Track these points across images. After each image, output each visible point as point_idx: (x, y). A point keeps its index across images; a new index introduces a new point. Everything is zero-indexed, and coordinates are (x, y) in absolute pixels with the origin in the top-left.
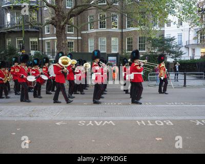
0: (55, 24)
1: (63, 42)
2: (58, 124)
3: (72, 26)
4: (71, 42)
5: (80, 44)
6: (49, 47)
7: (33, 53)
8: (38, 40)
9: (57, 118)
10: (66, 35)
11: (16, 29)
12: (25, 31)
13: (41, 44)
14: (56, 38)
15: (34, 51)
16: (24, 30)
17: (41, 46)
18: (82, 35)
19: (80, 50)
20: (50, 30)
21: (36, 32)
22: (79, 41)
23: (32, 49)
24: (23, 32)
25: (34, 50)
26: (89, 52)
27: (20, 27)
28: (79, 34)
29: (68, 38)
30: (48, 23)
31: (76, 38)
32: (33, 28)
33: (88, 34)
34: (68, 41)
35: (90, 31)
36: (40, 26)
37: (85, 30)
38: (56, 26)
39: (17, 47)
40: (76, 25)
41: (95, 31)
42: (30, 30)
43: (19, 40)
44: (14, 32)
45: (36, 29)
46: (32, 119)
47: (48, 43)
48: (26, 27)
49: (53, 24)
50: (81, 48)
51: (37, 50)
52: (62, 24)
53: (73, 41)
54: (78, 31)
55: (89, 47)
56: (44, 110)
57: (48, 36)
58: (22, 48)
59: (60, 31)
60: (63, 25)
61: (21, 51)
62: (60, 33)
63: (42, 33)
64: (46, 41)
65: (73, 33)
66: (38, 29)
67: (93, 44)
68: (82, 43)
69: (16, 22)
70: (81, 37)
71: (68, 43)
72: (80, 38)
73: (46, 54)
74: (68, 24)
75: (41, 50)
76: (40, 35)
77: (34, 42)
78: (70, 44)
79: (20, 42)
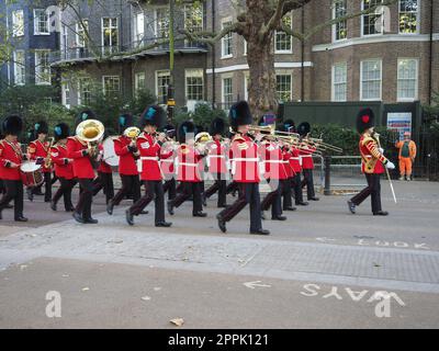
0: (246, 32)
1: (266, 76)
2: (248, 285)
3: (289, 34)
4: (283, 77)
5: (307, 80)
6: (229, 90)
7: (191, 105)
8: (205, 74)
9: (245, 271)
10: (272, 59)
11: (155, 51)
12: (175, 55)
13: (210, 84)
14: (246, 66)
15: (194, 102)
16: (172, 51)
17: (210, 90)
18: (313, 57)
19: (307, 96)
20: (233, 46)
21: (200, 54)
22: (307, 73)
23: (190, 98)
24: (172, 56)
25: (195, 98)
26: (333, 100)
27: (165, 44)
28: (307, 53)
29: (276, 65)
30: (228, 32)
31: (299, 65)
32: (194, 44)
33: (330, 53)
34: (278, 73)
35: (337, 44)
36: (210, 39)
37: (322, 43)
38: (247, 37)
39: (157, 93)
40: (298, 31)
41: (350, 42)
42: (186, 50)
43: (161, 75)
44: (151, 57)
45: (201, 46)
46: (188, 267)
47: (228, 81)
48: (179, 43)
49: (240, 33)
50: (312, 92)
51: (200, 98)
52: (264, 29)
53: (289, 73)
54: (303, 46)
55: (333, 87)
56: (216, 247)
57: (229, 62)
58: (168, 95)
59: (258, 48)
60: (266, 35)
61: (165, 102)
62: (259, 53)
63: (214, 55)
64: (223, 76)
65: (290, 52)
66: (205, 46)
67: (343, 79)
68: (315, 76)
69: (156, 33)
70: (312, 61)
71: (278, 77)
72: (308, 64)
73: (223, 107)
74: (279, 30)
75: (210, 97)
76: (210, 61)
77: (195, 80)
78: (283, 80)
79: (164, 80)
